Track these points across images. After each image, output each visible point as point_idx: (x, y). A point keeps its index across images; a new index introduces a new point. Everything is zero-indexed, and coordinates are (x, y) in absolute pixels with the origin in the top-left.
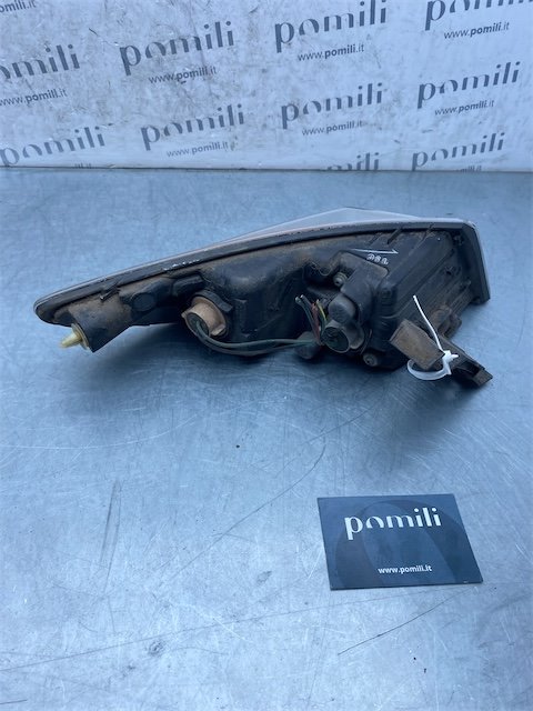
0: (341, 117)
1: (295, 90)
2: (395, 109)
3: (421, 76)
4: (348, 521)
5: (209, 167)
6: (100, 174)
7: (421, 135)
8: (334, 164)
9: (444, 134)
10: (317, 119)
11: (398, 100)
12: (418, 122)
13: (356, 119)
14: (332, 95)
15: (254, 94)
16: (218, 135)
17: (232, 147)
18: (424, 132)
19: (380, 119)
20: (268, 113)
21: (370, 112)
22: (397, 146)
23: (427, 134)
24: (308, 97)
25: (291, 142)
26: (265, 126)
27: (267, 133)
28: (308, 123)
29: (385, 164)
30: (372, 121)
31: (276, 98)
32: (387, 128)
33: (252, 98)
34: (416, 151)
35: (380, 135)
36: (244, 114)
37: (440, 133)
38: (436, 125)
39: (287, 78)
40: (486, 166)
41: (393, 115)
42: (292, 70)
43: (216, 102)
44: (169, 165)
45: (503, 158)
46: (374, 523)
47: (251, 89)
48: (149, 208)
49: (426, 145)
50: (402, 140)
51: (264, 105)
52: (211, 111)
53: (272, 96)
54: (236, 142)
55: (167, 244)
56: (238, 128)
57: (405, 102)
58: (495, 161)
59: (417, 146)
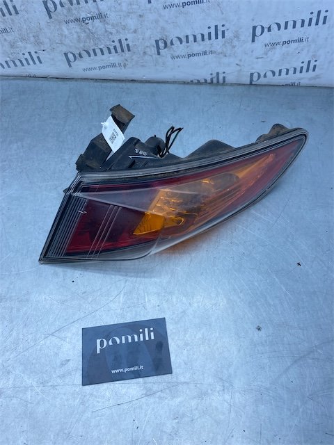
0: (197, 48)
1: (163, 29)
2: (235, 43)
3: (253, 20)
4: (98, 341)
5: (110, 78)
6: (40, 82)
7: (256, 60)
8: (194, 78)
9: (272, 60)
10: (180, 49)
11: (237, 36)
12: (252, 52)
13: (208, 49)
14: (189, 33)
15: (135, 31)
16: (114, 58)
17: (125, 66)
18: (257, 58)
19: (224, 49)
20: (146, 45)
21: (217, 44)
22: (238, 68)
23: (260, 60)
24: (173, 34)
25: (164, 64)
26: (145, 53)
27: (147, 57)
28: (174, 51)
29: (230, 79)
30: (219, 51)
31: (151, 35)
32: (230, 56)
33: (134, 34)
34: (253, 71)
35: (225, 60)
36: (130, 45)
37: (269, 59)
38: (266, 54)
39: (157, 21)
40: (304, 82)
41: (234, 47)
42: (160, 15)
43: (110, 36)
44: (85, 77)
45: (317, 77)
46: (114, 341)
47: (133, 28)
48: (64, 110)
49: (259, 67)
50: (241, 63)
51: (143, 39)
52: (108, 43)
53: (148, 34)
54: (126, 63)
55: (69, 137)
56: (127, 55)
57: (242, 38)
58: (310, 79)
59: (253, 68)
